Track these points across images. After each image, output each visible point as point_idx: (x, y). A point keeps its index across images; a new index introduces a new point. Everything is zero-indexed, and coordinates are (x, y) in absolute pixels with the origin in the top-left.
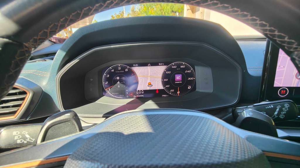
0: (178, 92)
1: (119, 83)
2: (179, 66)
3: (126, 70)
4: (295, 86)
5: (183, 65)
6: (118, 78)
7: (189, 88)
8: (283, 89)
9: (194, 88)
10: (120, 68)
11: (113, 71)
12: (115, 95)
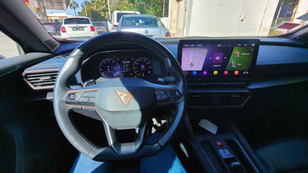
0: (143, 75)
1: (109, 69)
2: (143, 60)
3: (113, 62)
4: (190, 70)
5: (145, 60)
6: (108, 67)
7: (149, 72)
8: (185, 72)
9: (152, 73)
10: (109, 61)
11: (105, 63)
12: (107, 77)
